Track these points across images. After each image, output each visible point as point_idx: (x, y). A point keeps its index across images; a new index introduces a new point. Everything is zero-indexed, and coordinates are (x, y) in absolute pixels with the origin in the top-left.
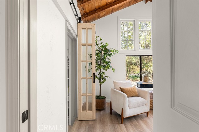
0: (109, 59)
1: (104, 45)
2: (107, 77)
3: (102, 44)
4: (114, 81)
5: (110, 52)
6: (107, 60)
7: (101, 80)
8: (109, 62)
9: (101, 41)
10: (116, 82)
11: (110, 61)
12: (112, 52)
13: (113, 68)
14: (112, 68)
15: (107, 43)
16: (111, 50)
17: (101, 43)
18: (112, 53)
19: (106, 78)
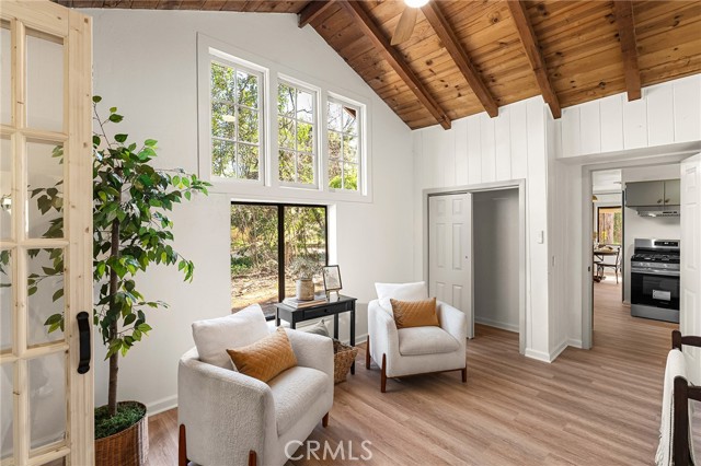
0: (166, 221)
1: (133, 146)
2: (153, 304)
3: (126, 144)
4: (199, 323)
5: (170, 190)
6: (155, 225)
7: (114, 328)
8: (163, 235)
9: (119, 128)
10: (205, 327)
11: (167, 229)
12: (177, 189)
13: (183, 262)
14: (179, 260)
15: (150, 143)
16: (172, 175)
17: (121, 138)
18: (178, 193)
19: (145, 309)
